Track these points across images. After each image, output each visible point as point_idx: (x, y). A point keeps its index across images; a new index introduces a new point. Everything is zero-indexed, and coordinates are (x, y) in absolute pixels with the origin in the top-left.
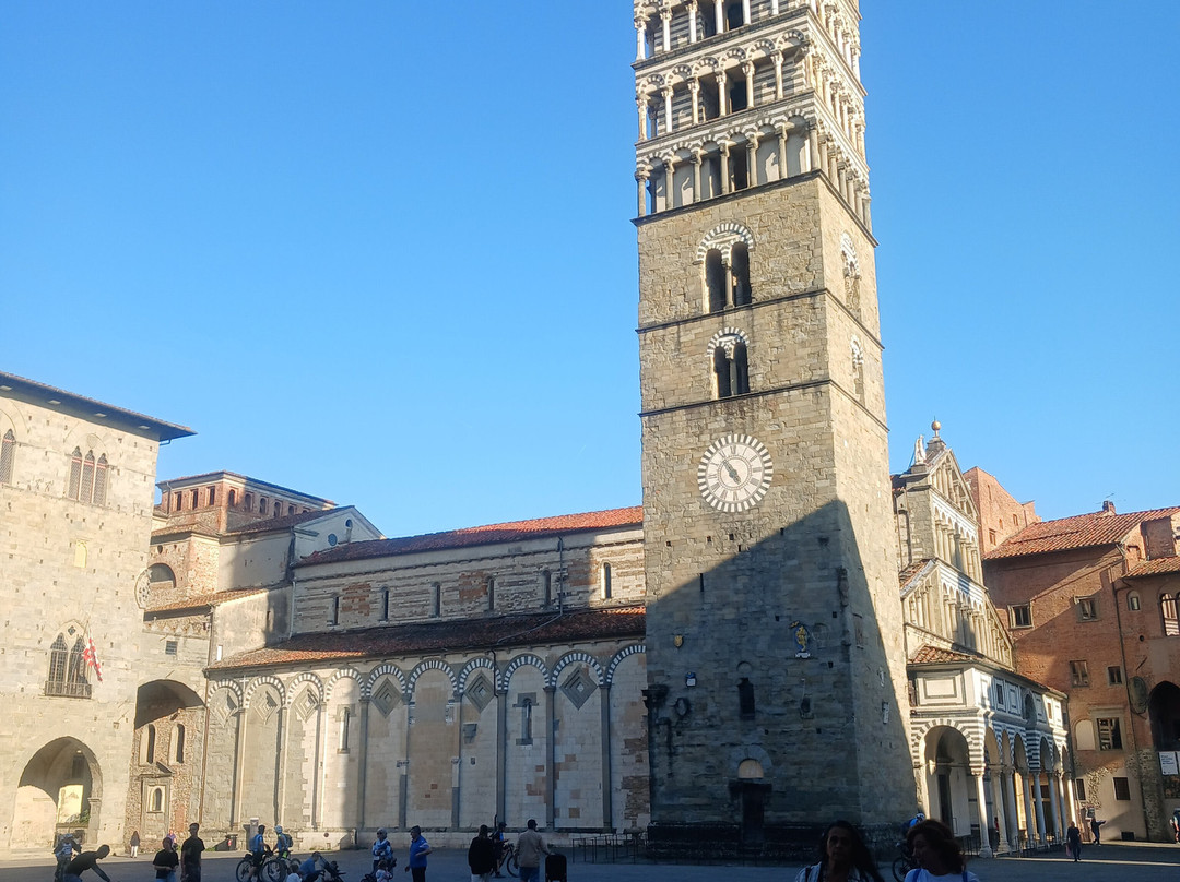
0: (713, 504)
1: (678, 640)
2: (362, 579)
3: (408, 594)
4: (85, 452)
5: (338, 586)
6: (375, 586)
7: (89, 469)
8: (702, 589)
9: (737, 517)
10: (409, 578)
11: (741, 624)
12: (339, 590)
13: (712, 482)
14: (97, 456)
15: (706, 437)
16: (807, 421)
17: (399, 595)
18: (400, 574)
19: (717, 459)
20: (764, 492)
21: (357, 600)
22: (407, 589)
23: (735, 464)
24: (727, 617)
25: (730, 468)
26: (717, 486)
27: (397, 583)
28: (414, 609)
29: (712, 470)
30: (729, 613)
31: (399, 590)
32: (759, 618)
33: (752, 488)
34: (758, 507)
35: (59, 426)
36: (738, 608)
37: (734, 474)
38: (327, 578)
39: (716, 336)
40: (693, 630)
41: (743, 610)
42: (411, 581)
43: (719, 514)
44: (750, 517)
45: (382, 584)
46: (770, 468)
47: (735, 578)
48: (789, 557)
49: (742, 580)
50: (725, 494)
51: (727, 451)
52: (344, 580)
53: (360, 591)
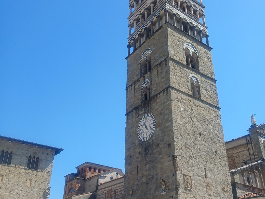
0: (141, 140)
1: (131, 192)
2: (110, 188)
3: (119, 191)
4: (32, 157)
5: (106, 191)
6: (113, 189)
7: (33, 161)
8: (138, 172)
9: (147, 142)
10: (120, 186)
11: (147, 183)
12: (106, 192)
13: (141, 132)
14: (36, 157)
15: (140, 117)
16: (164, 103)
17: (118, 192)
18: (118, 185)
19: (142, 123)
20: (153, 132)
21: (109, 194)
22: (119, 190)
23: (146, 124)
24: (144, 181)
25: (145, 125)
26: (142, 133)
27: (117, 188)
28: (121, 196)
29: (141, 128)
30: (144, 180)
31: (118, 190)
32: (152, 180)
33: (150, 131)
34: (152, 137)
35: (25, 150)
36: (146, 177)
37: (146, 127)
38: (104, 188)
39: (143, 84)
40: (135, 188)
41: (148, 177)
42: (120, 187)
43: (142, 143)
44: (150, 141)
45: (114, 189)
46: (155, 122)
47: (146, 165)
48: (160, 154)
49: (148, 166)
50: (144, 136)
51: (144, 120)
52: (107, 189)
53: (110, 192)
